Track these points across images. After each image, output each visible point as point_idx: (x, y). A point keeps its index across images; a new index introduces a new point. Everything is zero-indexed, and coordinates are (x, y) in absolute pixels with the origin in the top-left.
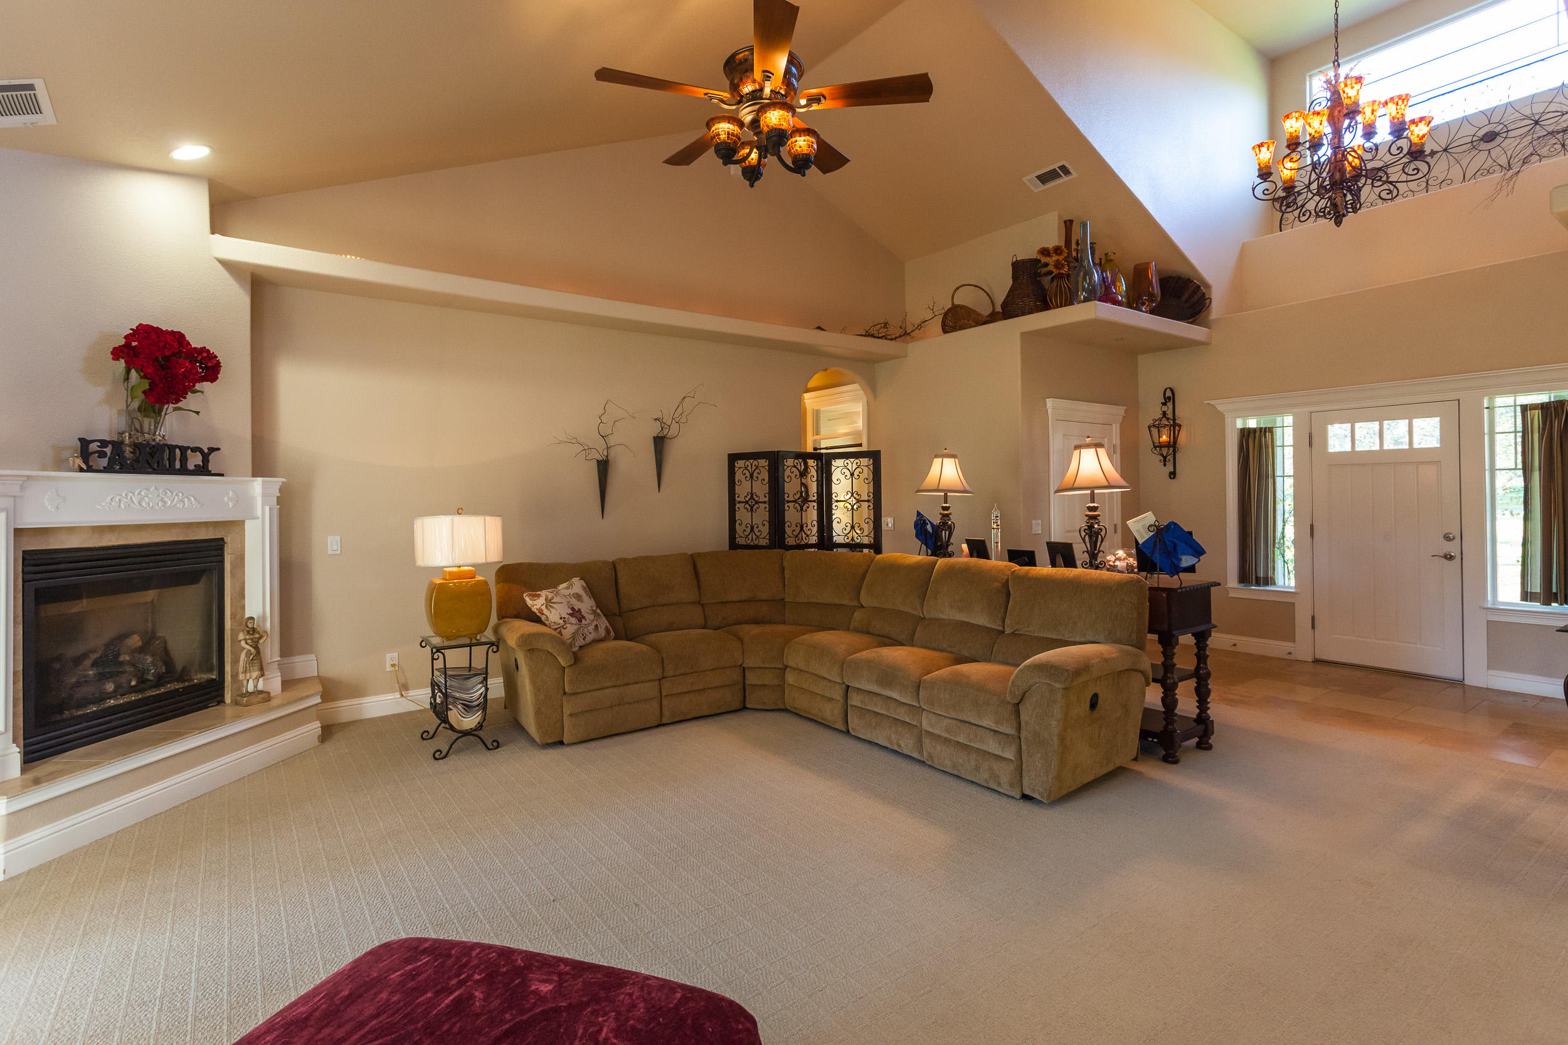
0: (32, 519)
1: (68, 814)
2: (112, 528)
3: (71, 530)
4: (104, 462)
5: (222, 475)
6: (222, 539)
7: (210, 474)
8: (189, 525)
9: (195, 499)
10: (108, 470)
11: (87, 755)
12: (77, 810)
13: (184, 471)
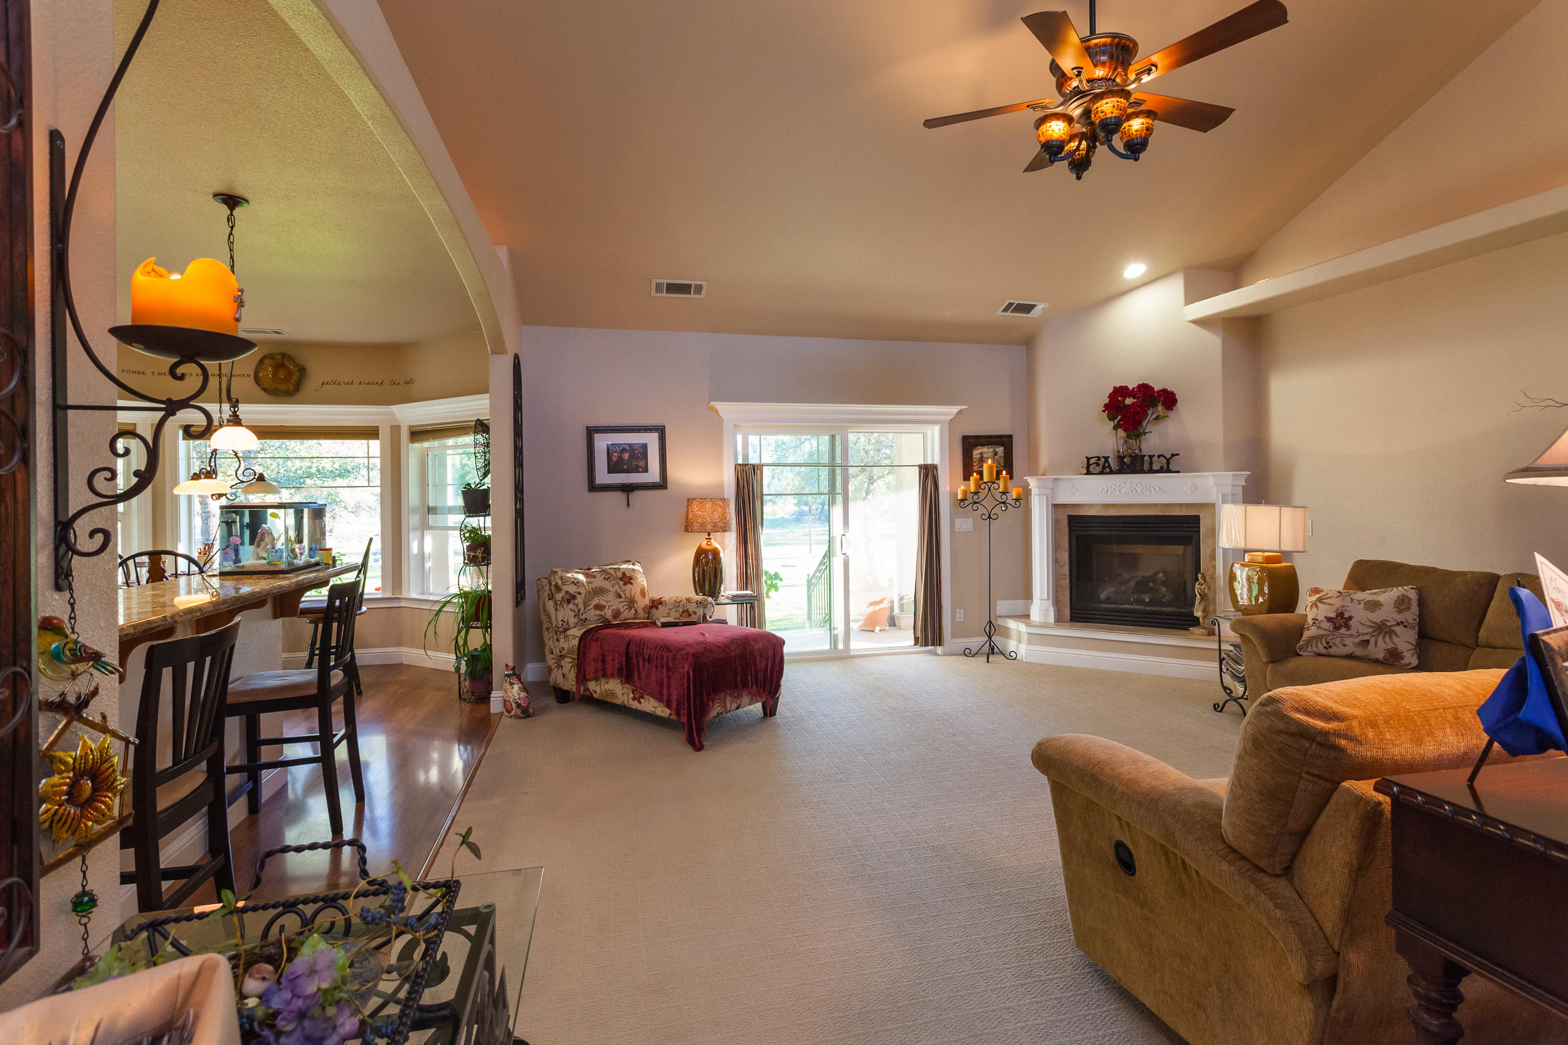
0: (1062, 499)
1: (1094, 650)
2: (1114, 506)
3: (1090, 506)
4: (1099, 469)
5: (1178, 472)
6: (1199, 516)
7: (1170, 472)
8: (1167, 505)
9: (1159, 488)
10: (1102, 473)
11: (1095, 628)
12: (1100, 650)
13: (1151, 471)
